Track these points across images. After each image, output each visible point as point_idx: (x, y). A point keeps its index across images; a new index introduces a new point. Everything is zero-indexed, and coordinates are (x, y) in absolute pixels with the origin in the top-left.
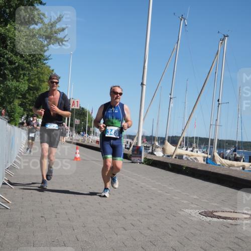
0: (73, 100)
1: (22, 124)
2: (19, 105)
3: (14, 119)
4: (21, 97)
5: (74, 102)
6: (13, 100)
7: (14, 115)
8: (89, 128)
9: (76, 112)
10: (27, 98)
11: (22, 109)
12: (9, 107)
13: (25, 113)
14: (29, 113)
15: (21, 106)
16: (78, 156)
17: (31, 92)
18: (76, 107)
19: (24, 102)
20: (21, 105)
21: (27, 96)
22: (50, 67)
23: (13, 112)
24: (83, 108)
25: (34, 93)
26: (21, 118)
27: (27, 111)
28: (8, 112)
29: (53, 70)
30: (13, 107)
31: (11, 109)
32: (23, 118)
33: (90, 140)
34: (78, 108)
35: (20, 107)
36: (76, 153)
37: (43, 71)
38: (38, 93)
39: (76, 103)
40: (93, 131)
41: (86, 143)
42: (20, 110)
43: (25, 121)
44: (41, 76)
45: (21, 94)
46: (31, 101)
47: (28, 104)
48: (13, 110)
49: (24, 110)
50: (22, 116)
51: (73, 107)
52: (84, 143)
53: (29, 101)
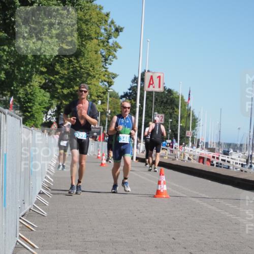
0: (150, 74)
1: (48, 125)
2: (42, 87)
3: (32, 115)
4: (44, 70)
5: (152, 77)
6: (30, 77)
7: (31, 107)
8: (184, 130)
9: (156, 100)
10: (57, 73)
11: (48, 94)
12: (21, 91)
13: (55, 102)
14: (61, 103)
15: (45, 89)
16: (163, 188)
17: (65, 60)
18: (156, 89)
19: (50, 81)
20: (44, 87)
21: (58, 67)
22: (101, 8)
23: (30, 101)
24: (170, 91)
25: (70, 61)
26: (46, 113)
27: (58, 98)
28: (19, 101)
29: (107, 15)
30: (29, 91)
31: (26, 95)
32: (50, 112)
33: (187, 156)
34: (161, 90)
35: (43, 91)
36: (159, 183)
37: (87, 17)
38: (78, 62)
39: (156, 81)
40: (193, 138)
41: (177, 162)
42: (43, 96)
43: (54, 120)
44: (84, 26)
45: (45, 65)
46: (66, 79)
47: (59, 84)
48: (29, 96)
49: (52, 97)
50: (48, 108)
51: (151, 89)
52: (174, 163)
53: (61, 78)
